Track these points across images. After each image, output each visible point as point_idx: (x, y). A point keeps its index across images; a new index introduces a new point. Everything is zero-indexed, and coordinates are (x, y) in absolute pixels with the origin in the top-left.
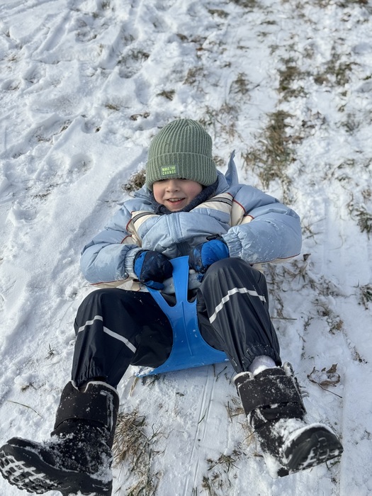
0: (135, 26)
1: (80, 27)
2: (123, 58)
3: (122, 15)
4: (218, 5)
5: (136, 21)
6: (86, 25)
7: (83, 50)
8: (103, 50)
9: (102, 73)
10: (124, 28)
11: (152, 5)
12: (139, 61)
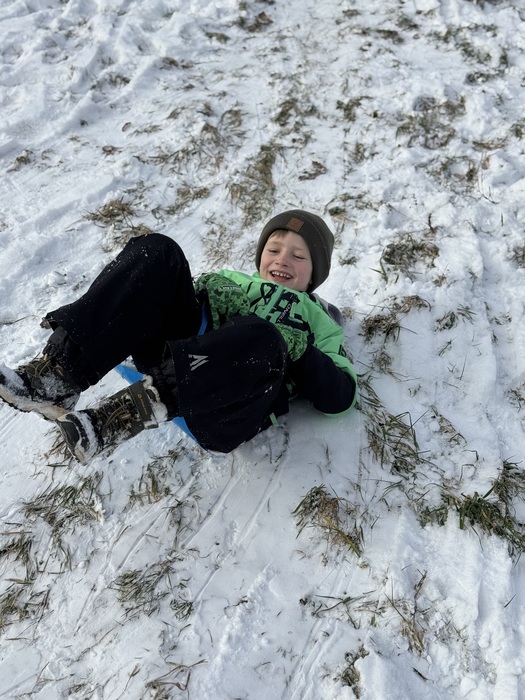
0: (116, 48)
1: (48, 47)
2: (98, 82)
3: (101, 34)
4: (218, 28)
5: (117, 42)
6: (56, 45)
7: (50, 73)
8: (75, 72)
9: (71, 97)
10: (102, 49)
11: (137, 25)
12: (118, 86)
